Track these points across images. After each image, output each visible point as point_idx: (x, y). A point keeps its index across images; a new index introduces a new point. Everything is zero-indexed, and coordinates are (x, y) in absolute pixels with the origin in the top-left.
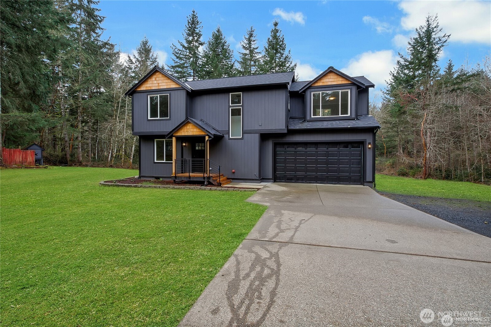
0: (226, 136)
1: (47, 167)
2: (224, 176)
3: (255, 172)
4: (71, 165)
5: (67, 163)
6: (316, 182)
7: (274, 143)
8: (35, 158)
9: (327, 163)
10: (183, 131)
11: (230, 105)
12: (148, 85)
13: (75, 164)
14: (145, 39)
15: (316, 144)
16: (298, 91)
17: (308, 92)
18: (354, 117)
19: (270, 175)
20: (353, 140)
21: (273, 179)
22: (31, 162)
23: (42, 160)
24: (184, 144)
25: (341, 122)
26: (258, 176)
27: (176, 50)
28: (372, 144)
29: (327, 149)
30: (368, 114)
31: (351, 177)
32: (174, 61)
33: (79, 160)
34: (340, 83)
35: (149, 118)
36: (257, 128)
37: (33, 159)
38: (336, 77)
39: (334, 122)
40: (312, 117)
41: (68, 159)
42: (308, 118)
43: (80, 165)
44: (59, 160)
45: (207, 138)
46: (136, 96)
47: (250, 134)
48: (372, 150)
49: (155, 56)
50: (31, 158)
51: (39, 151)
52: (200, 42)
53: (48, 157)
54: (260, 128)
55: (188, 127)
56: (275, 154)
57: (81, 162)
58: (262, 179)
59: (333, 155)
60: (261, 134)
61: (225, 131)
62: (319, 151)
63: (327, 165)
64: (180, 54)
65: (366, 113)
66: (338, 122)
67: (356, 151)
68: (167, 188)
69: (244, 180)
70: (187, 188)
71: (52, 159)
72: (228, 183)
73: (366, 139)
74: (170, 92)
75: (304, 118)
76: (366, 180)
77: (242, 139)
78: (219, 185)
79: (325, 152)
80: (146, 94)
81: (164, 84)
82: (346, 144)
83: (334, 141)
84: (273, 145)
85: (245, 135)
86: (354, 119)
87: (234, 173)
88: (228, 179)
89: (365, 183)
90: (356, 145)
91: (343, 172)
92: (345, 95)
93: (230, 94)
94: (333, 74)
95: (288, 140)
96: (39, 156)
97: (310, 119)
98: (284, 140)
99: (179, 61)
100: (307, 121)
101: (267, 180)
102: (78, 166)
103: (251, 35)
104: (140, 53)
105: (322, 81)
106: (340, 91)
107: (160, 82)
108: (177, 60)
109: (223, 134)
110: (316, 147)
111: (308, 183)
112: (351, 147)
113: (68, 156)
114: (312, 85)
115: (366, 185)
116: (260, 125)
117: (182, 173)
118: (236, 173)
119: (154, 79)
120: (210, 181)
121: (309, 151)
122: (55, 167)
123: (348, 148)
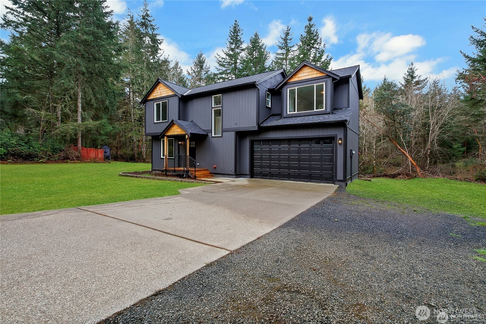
0: (210, 134)
1: (110, 162)
2: (208, 171)
3: (231, 168)
4: (137, 162)
5: (135, 160)
6: (289, 179)
7: (251, 140)
8: (104, 155)
9: (299, 160)
10: (171, 131)
11: (213, 106)
12: (154, 95)
13: (140, 161)
14: (200, 52)
15: (289, 141)
16: (275, 89)
17: (284, 89)
18: (329, 111)
19: (247, 171)
20: (323, 135)
21: (250, 174)
22: (101, 158)
23: (110, 157)
24: (180, 143)
25: (314, 116)
26: (233, 171)
27: (220, 59)
28: (343, 139)
29: (300, 145)
30: (348, 106)
31: (322, 175)
32: (217, 69)
33: (143, 157)
34: (315, 76)
35: (155, 122)
36: (233, 126)
37: (102, 156)
38: (310, 70)
39: (307, 118)
40: (288, 113)
41: (136, 157)
42: (285, 115)
43: (143, 162)
44: (130, 158)
45: (187, 137)
46: (148, 103)
47: (228, 132)
48: (343, 146)
49: (208, 66)
50: (101, 155)
51: (108, 150)
52: (241, 48)
53: (123, 155)
54: (235, 126)
55: (174, 128)
56: (252, 152)
57: (144, 159)
58: (238, 174)
59: (305, 152)
60: (236, 132)
61: (209, 130)
62: (292, 148)
63: (299, 162)
64: (224, 62)
65: (347, 106)
66: (311, 117)
67: (327, 147)
68: (154, 179)
69: (223, 175)
70: (167, 179)
71: (125, 156)
72: (208, 177)
73: (337, 135)
74: (168, 98)
75: (280, 115)
76: (336, 178)
77: (222, 137)
78: (195, 178)
79: (298, 149)
80: (153, 102)
81: (165, 92)
82: (318, 140)
83: (304, 137)
84: (250, 142)
85: (224, 133)
86: (330, 113)
87: (215, 168)
88: (211, 173)
89: (336, 182)
90: (328, 141)
91: (315, 169)
92: (320, 89)
93: (213, 96)
94: (307, 68)
95: (263, 137)
96: (108, 154)
97: (286, 116)
98: (259, 137)
99: (221, 69)
100: (284, 118)
101: (243, 176)
102: (142, 163)
103: (287, 34)
104: (196, 65)
105: (298, 76)
106: (315, 84)
107: (162, 91)
108: (220, 68)
109: (207, 133)
110: (289, 143)
111: (281, 180)
112: (323, 143)
113: (136, 154)
114: (287, 80)
115: (337, 184)
116: (236, 123)
117: (179, 167)
118: (217, 168)
119: (158, 89)
120: (189, 174)
121: (282, 148)
122: (118, 163)
123: (319, 144)
